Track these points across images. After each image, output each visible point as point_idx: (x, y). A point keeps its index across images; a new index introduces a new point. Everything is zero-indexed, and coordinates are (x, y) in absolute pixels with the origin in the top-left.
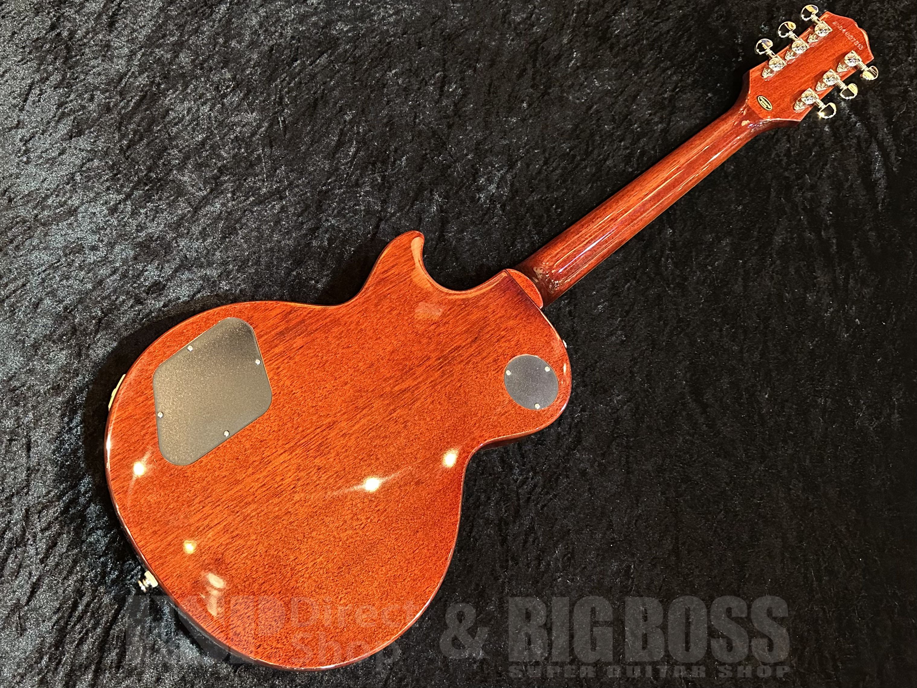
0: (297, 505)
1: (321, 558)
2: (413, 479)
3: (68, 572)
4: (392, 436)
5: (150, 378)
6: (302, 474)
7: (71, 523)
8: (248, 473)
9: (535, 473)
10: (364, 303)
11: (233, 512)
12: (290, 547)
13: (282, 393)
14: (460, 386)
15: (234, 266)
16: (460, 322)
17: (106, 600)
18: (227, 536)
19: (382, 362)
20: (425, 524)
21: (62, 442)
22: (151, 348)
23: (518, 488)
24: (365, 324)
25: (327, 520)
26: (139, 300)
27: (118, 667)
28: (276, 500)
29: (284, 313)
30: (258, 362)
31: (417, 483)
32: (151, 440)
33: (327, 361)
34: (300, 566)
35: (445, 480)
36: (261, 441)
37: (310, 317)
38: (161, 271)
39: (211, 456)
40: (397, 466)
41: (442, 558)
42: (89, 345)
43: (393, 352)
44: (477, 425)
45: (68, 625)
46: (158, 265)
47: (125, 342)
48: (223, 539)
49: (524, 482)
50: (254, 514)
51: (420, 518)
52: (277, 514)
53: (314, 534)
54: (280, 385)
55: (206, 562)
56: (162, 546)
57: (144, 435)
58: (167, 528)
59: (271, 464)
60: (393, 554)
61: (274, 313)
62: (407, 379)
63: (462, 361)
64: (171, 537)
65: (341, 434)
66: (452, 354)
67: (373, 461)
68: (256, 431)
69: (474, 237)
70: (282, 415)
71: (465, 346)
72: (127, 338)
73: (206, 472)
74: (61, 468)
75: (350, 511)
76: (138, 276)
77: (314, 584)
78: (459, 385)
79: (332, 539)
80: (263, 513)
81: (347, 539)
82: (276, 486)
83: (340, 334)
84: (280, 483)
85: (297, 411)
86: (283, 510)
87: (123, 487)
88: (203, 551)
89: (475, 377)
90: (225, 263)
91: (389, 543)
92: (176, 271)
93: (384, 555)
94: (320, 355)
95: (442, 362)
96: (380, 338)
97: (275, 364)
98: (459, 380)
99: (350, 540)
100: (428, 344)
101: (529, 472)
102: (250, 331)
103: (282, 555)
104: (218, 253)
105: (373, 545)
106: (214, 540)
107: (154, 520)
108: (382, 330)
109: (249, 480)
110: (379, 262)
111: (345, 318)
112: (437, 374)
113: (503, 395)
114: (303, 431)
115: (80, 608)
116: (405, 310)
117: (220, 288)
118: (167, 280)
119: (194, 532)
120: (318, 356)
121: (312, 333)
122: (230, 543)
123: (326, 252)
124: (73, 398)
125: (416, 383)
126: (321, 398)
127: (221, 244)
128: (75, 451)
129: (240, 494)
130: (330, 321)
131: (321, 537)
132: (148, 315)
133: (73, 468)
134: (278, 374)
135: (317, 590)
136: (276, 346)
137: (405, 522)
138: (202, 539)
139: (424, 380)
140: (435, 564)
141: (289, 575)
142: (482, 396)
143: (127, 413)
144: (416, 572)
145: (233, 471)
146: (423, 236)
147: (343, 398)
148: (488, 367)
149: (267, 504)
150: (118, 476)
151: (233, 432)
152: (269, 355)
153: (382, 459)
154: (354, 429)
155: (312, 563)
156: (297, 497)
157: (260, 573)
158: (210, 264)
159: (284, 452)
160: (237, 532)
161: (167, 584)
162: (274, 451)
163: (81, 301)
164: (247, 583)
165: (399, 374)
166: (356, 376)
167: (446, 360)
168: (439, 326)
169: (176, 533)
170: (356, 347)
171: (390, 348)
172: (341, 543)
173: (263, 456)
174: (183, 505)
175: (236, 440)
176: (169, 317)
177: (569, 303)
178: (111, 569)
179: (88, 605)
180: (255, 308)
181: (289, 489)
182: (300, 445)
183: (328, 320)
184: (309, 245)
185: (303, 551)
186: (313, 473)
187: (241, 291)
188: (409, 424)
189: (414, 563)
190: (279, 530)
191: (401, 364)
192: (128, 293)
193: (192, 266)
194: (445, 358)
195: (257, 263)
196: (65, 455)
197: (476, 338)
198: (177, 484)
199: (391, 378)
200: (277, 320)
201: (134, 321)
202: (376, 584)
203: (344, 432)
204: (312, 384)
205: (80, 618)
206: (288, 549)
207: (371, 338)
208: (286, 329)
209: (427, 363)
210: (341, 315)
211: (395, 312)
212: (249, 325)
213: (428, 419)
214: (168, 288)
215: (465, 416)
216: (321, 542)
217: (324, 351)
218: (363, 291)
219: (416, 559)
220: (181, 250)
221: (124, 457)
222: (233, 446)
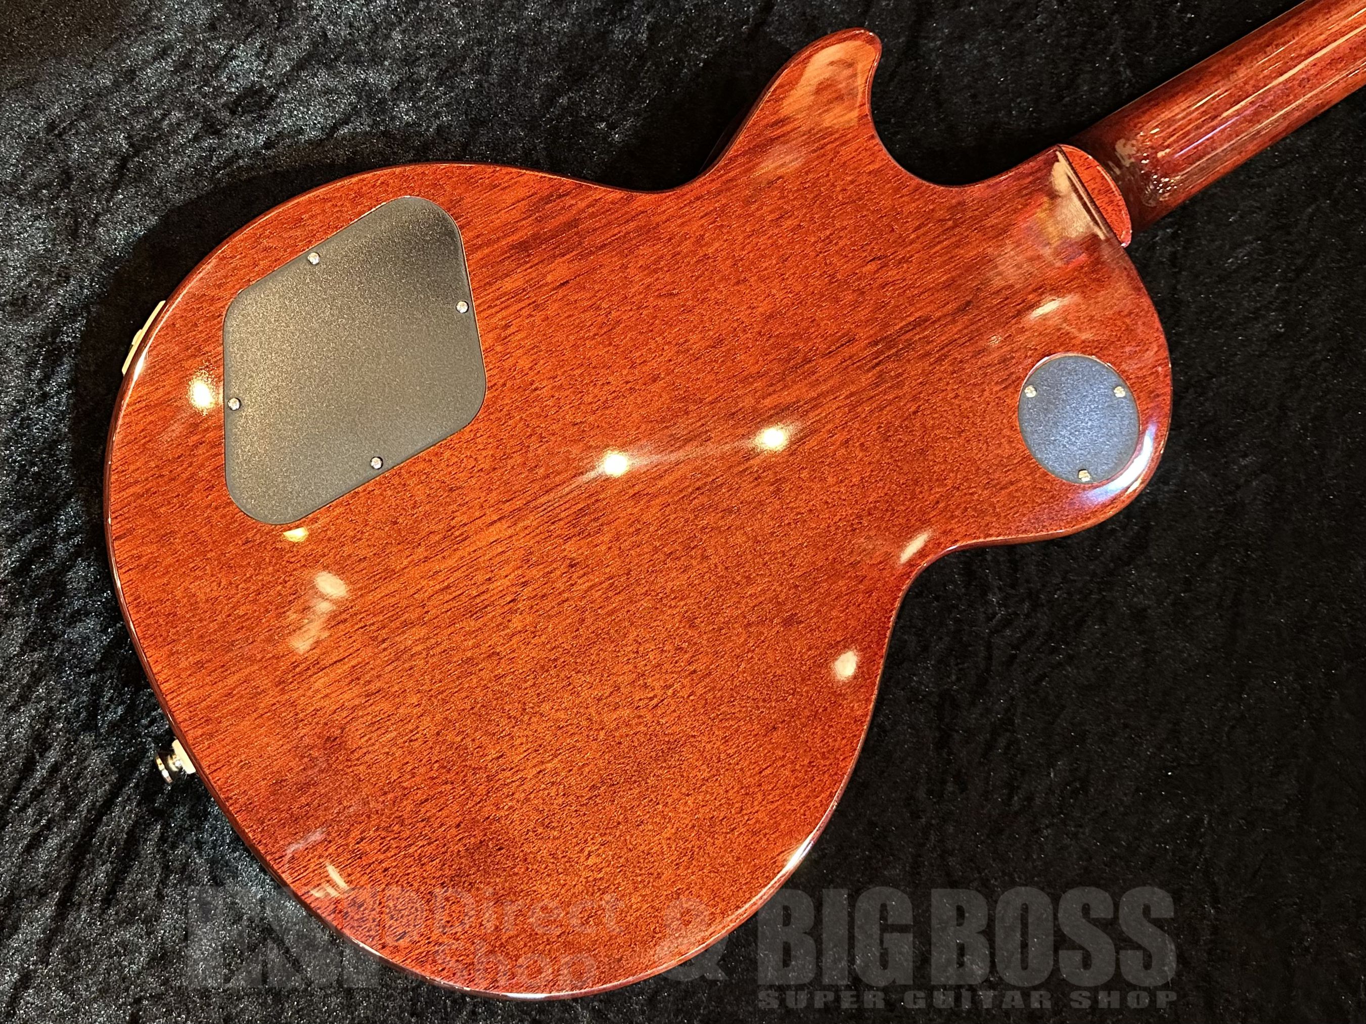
0: (514, 640)
1: (556, 760)
2: (780, 611)
3: (20, 696)
4: (744, 510)
5: (217, 321)
6: (535, 572)
7: (33, 597)
8: (415, 557)
9: (1035, 606)
10: (719, 192)
11: (374, 639)
12: (492, 728)
13: (509, 384)
14: (915, 413)
15: (430, 69)
16: (938, 261)
17: (96, 761)
18: (356, 691)
19: (743, 337)
20: (793, 714)
21: (26, 423)
22: (225, 249)
23: (995, 631)
24: (717, 245)
25: (578, 679)
26: (212, 126)
27: (108, 901)
28: (471, 624)
29: (534, 199)
30: (462, 307)
31: (788, 622)
32: (207, 459)
33: (618, 322)
34: (509, 774)
35: (852, 623)
36: (451, 490)
37: (592, 215)
38: (266, 62)
39: (338, 511)
40: (748, 577)
41: (822, 792)
42: (97, 215)
43: (771, 316)
44: (941, 505)
45: (12, 804)
46: (262, 48)
47: (176, 219)
48: (346, 696)
49: (1007, 622)
50: (419, 648)
51: (785, 700)
52: (469, 654)
53: (546, 707)
54: (506, 365)
55: (306, 740)
56: (214, 696)
57: (196, 446)
58: (227, 658)
59: (467, 542)
60: (714, 772)
61: (509, 197)
62: (794, 382)
63: (928, 354)
64: (236, 677)
65: (631, 492)
66: (908, 336)
67: (694, 563)
68: (443, 465)
69: (985, 57)
70: (504, 435)
71: (939, 319)
72: (179, 210)
73: (325, 543)
74: (20, 478)
75: (631, 667)
76: (217, 68)
77: (535, 816)
78: (913, 409)
79: (584, 723)
80: (438, 650)
81: (617, 728)
82: (475, 593)
83: (656, 262)
84: (484, 588)
85: (539, 431)
86: (484, 648)
87: (140, 557)
88: (301, 716)
89: (952, 395)
90: (409, 60)
91: (709, 746)
92: (300, 65)
93: (695, 772)
94: (604, 305)
95: (882, 352)
96: (745, 280)
97: (499, 316)
98: (915, 398)
99: (624, 730)
100: (855, 305)
101: (1022, 601)
102: (451, 234)
103: (471, 747)
104: (397, 35)
105: (672, 747)
106: (326, 696)
107: (201, 637)
108: (753, 263)
109: (415, 572)
110: (766, 98)
111: (673, 226)
112: (866, 379)
113: (1010, 442)
114: (547, 476)
115: (38, 775)
116: (812, 219)
117: (393, 118)
118: (280, 86)
119: (285, 673)
120: (598, 308)
121: (592, 253)
122: (361, 706)
123: (642, 58)
124: (56, 331)
125: (814, 394)
126: (595, 406)
127: (407, 14)
128: (51, 446)
129: (393, 600)
130: (638, 229)
131: (561, 715)
132: (229, 162)
133: (43, 480)
134: (503, 340)
135: (540, 830)
136: (507, 275)
137: (750, 703)
138: (301, 691)
139: (832, 391)
140: (804, 803)
141: (482, 789)
142: (961, 441)
143: (160, 392)
144: (760, 816)
145: (383, 550)
146: (879, 46)
147: (643, 412)
148: (986, 374)
149: (450, 630)
150: (130, 531)
151: (389, 463)
152: (490, 294)
153: (714, 560)
154: (660, 484)
155: (535, 771)
156: (516, 623)
157: (418, 779)
158: (376, 59)
159: (499, 519)
160: (377, 684)
161: (217, 780)
162: (477, 514)
163: (85, 112)
164: (390, 796)
165: (777, 368)
166: (680, 364)
167: (890, 348)
168: (886, 265)
169: (247, 671)
170: (689, 295)
171: (763, 308)
172: (602, 733)
173: (453, 523)
174: (267, 611)
175: (396, 481)
176: (275, 172)
177: (1175, 235)
178: (111, 700)
179: (55, 769)
180: (469, 181)
181: (502, 602)
182: (536, 508)
183: (632, 225)
184: (603, 36)
185: (518, 742)
186: (558, 573)
187: (439, 129)
188: (786, 487)
189: (760, 796)
190: (472, 690)
191: (785, 346)
192: (189, 106)
193: (337, 59)
194: (890, 343)
195: (484, 68)
196: (29, 452)
197: (968, 303)
198: (258, 564)
199: (760, 375)
200: (515, 214)
201: (199, 173)
202: (669, 832)
203: (637, 488)
204: (579, 371)
205: (37, 794)
206: (486, 733)
207: (724, 279)
208: (535, 236)
209: (847, 352)
210: (664, 218)
211: (789, 222)
212: (451, 219)
213: (831, 480)
214: (279, 105)
215: (916, 482)
216: (560, 728)
217: (614, 298)
218: (722, 163)
219: (765, 787)
220: (316, 18)
221: (147, 491)
222: (389, 493)
